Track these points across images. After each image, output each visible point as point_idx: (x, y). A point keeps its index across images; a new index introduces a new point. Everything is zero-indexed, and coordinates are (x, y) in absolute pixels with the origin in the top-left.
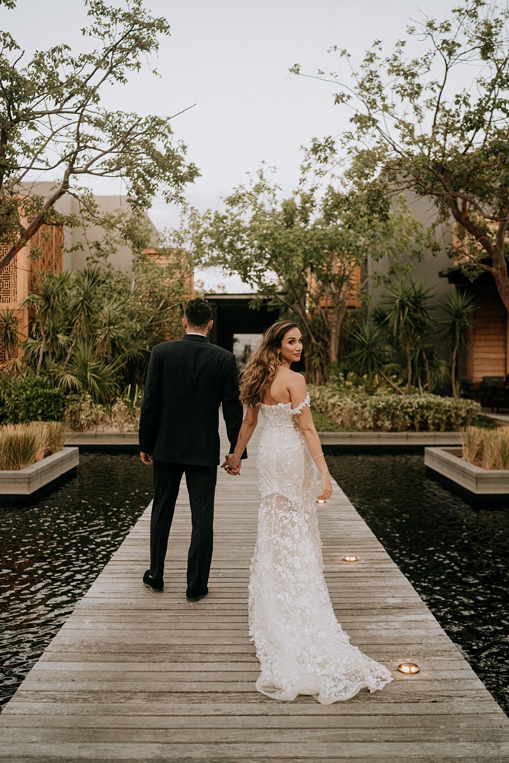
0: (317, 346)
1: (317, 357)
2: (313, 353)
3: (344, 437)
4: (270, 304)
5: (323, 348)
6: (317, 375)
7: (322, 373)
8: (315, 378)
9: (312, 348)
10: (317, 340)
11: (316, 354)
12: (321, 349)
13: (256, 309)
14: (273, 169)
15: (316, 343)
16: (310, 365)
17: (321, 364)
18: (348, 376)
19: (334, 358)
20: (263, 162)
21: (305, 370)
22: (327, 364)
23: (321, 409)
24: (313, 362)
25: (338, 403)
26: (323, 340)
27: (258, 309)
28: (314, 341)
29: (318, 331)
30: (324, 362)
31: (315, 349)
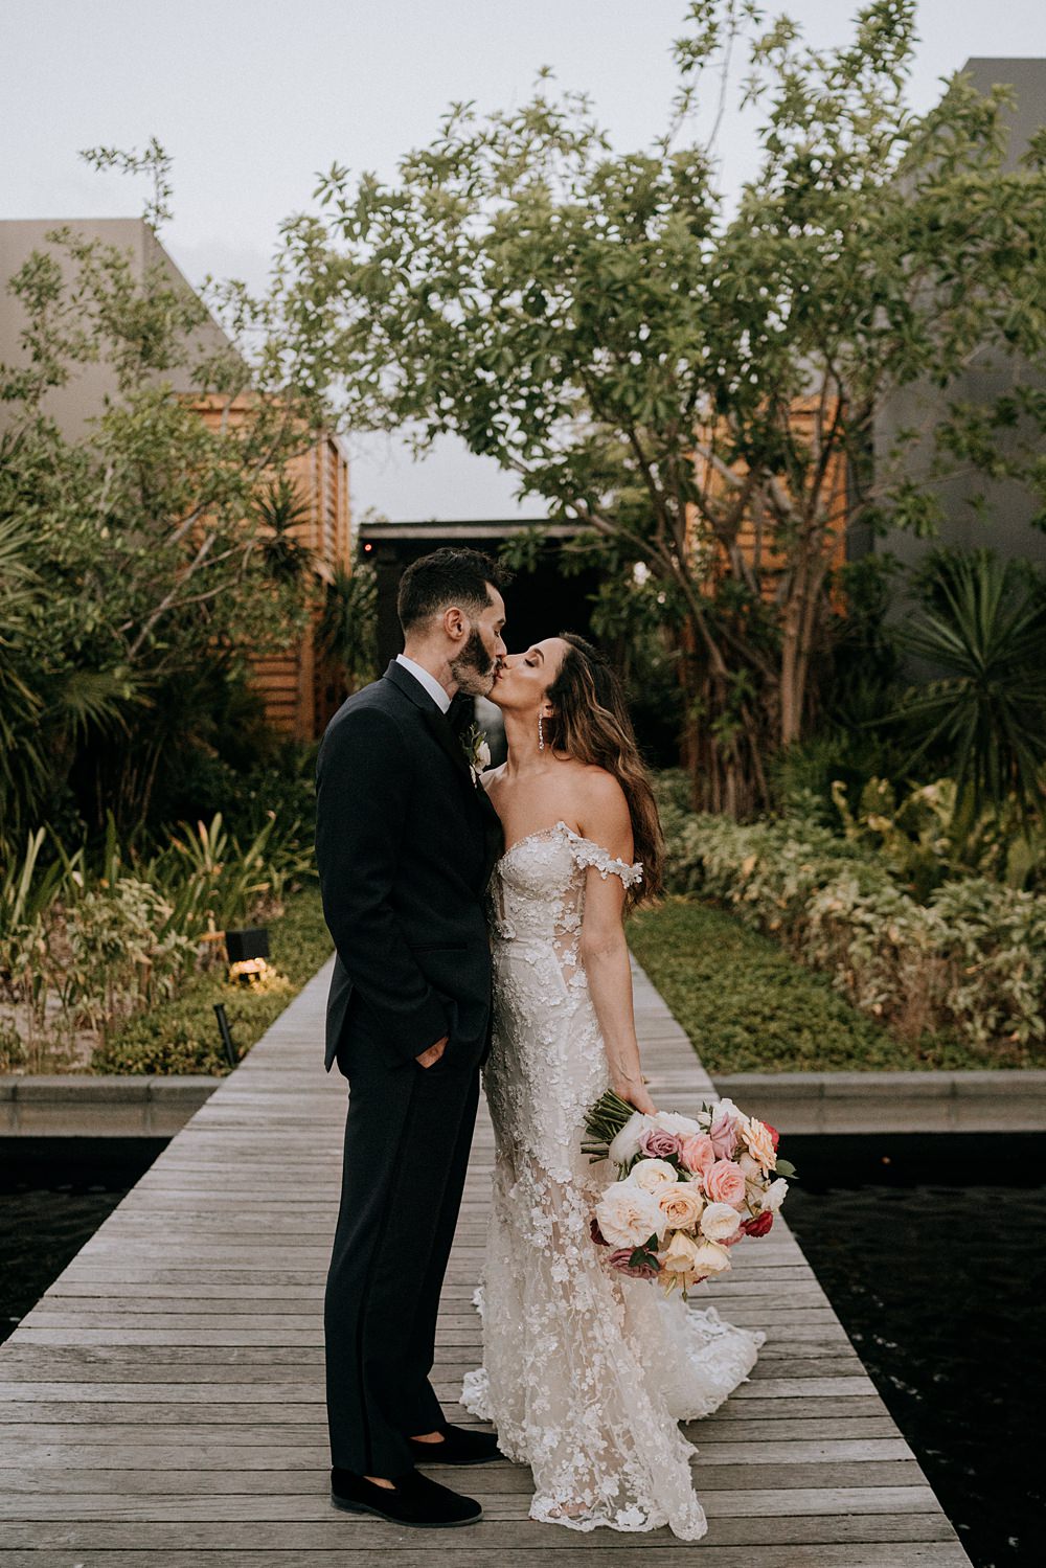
0: (730, 684)
1: (731, 721)
2: (715, 712)
3: (919, 1098)
4: (568, 547)
5: (753, 693)
6: (731, 782)
7: (747, 778)
8: (724, 791)
9: (712, 693)
10: (731, 664)
11: (726, 715)
12: (745, 695)
13: (524, 567)
14: (578, 104)
15: (731, 675)
16: (704, 748)
17: (744, 745)
18: (867, 792)
19: (790, 725)
20: (544, 73)
21: (684, 765)
22: (761, 745)
23: (763, 918)
24: (716, 741)
25: (861, 915)
26: (750, 666)
27: (532, 567)
28: (719, 666)
29: (734, 630)
30: (753, 739)
31: (721, 696)
